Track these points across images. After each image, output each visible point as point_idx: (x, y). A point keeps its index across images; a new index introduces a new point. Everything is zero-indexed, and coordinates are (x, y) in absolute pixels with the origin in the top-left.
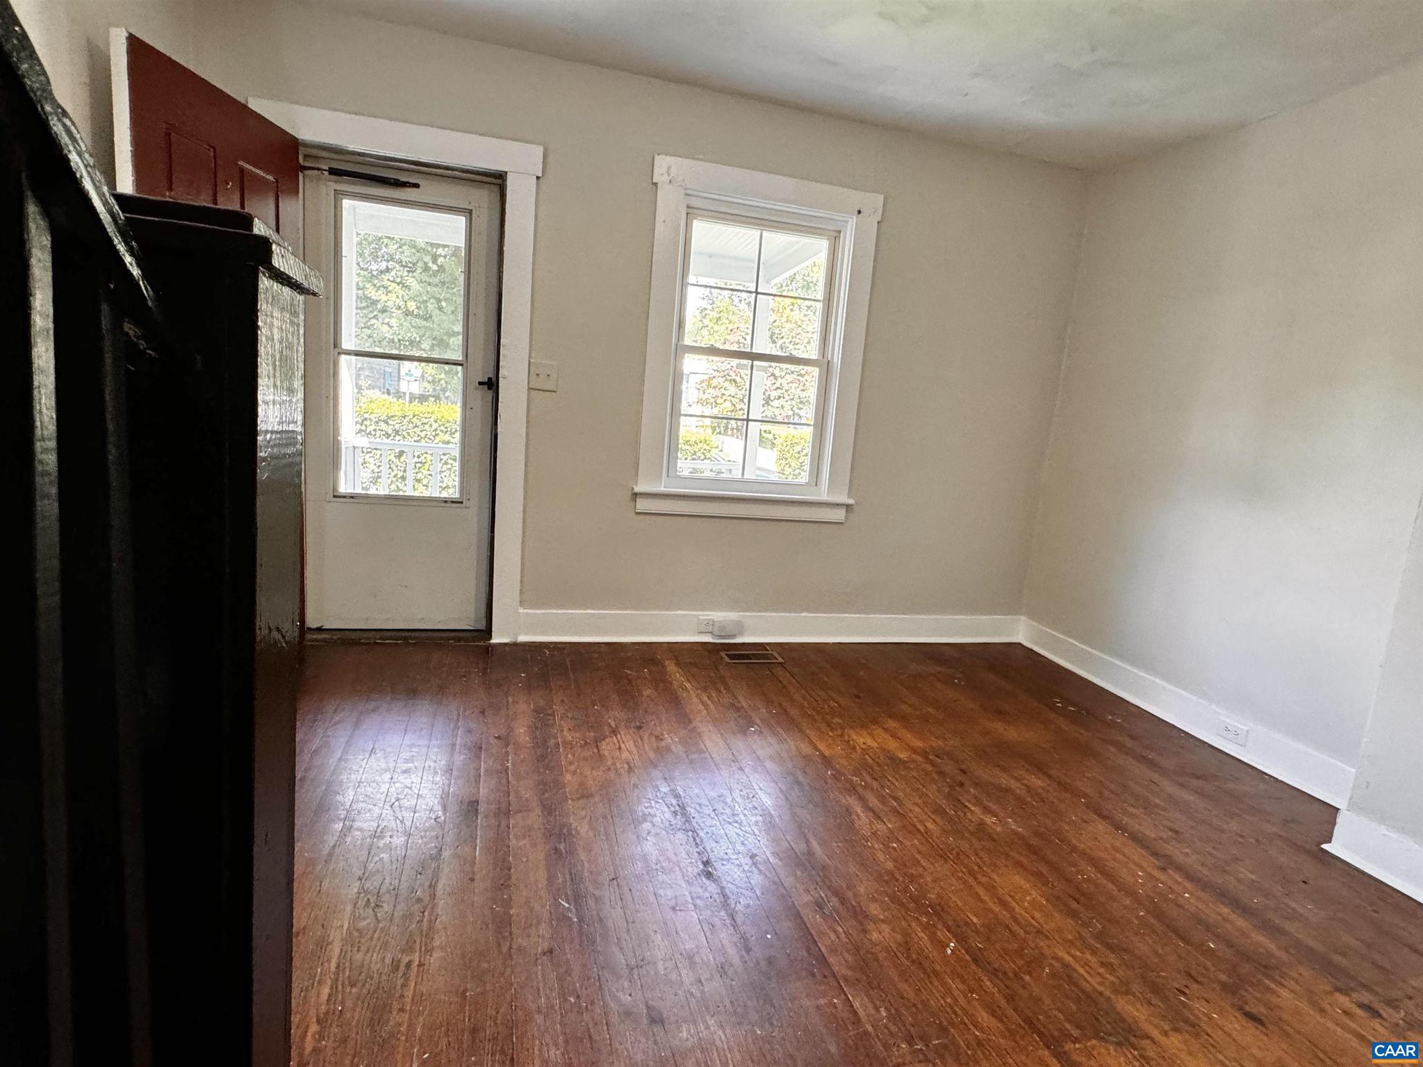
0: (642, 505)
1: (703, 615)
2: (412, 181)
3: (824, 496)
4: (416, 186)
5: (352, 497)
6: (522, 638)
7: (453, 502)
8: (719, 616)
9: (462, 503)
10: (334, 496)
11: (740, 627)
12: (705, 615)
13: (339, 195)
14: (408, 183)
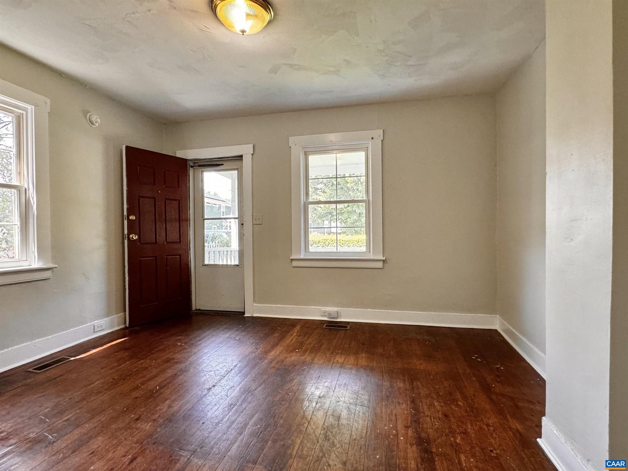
0: (295, 264)
1: (323, 309)
3: (372, 257)
4: (223, 164)
5: (208, 265)
6: (254, 315)
8: (330, 309)
9: (239, 266)
10: (204, 265)
11: (338, 314)
14: (220, 164)
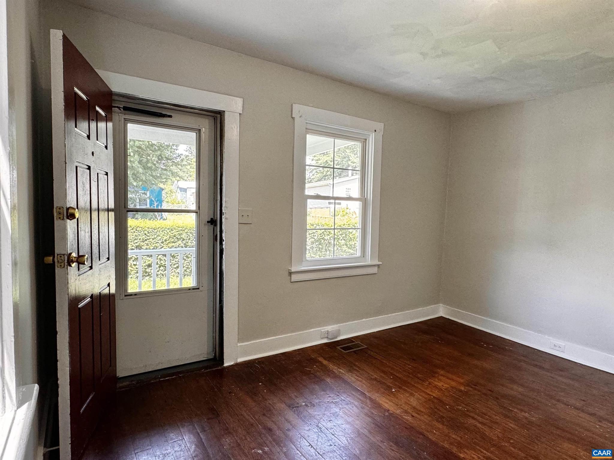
0: (294, 278)
1: (323, 329)
2: (168, 114)
3: (369, 262)
4: (170, 116)
5: (135, 295)
6: (240, 360)
7: (193, 289)
8: (330, 328)
9: (199, 289)
10: (126, 296)
11: (338, 333)
12: (324, 329)
13: (126, 121)
14: (167, 115)
